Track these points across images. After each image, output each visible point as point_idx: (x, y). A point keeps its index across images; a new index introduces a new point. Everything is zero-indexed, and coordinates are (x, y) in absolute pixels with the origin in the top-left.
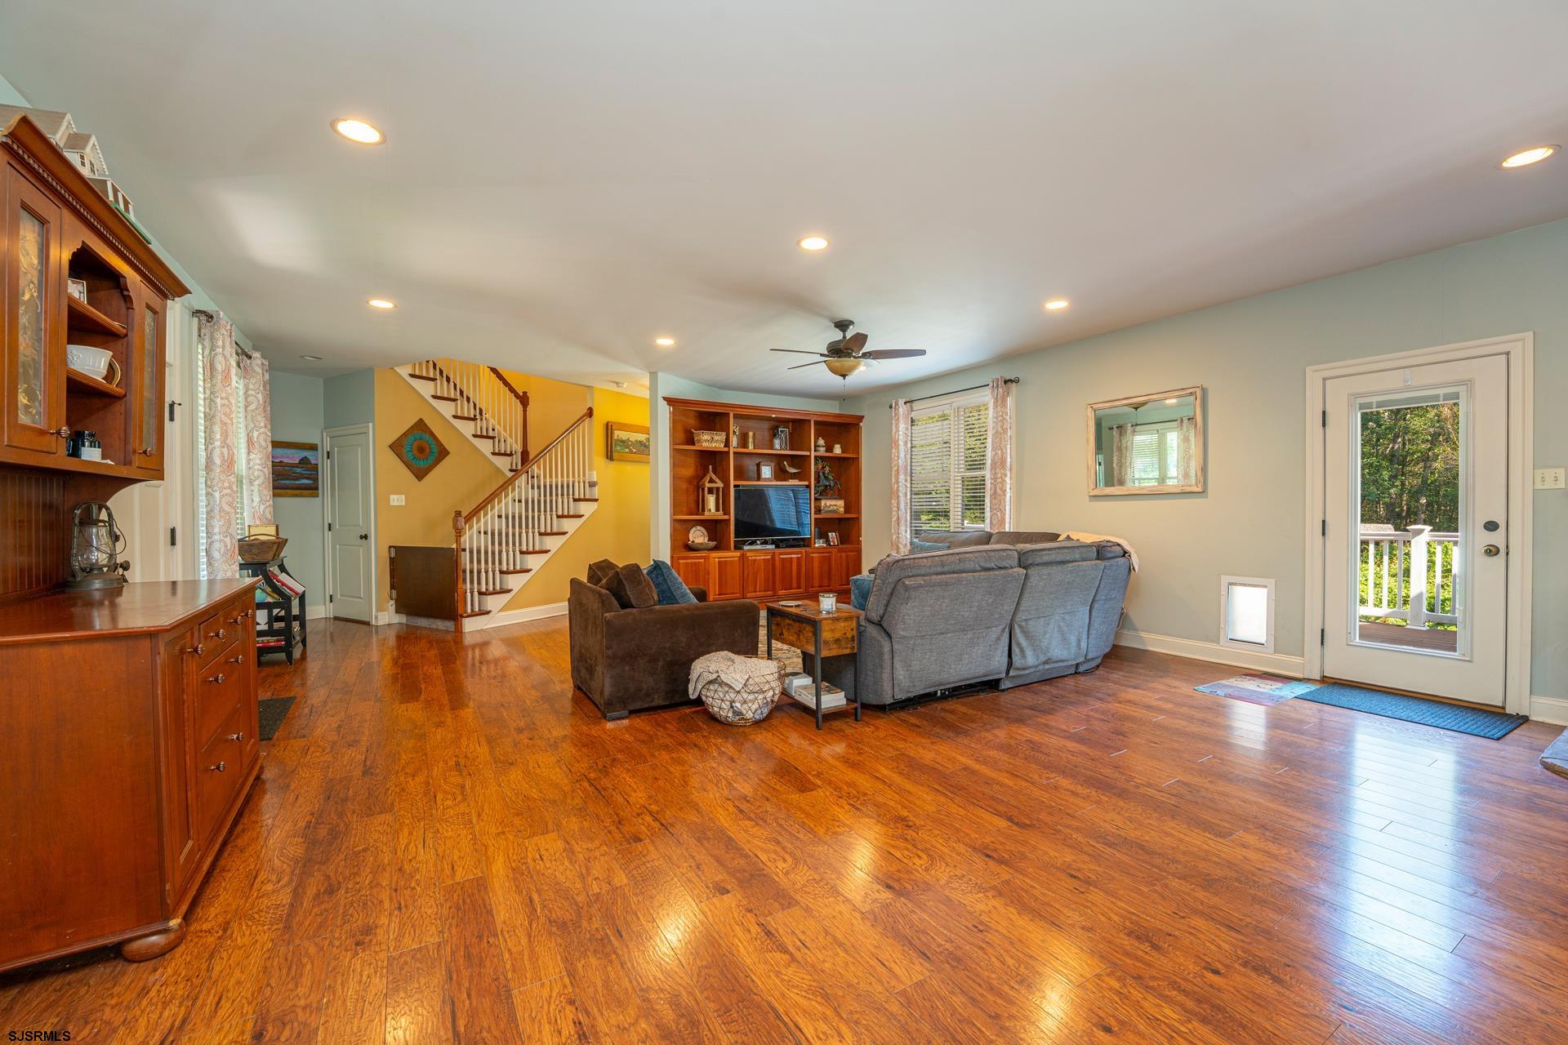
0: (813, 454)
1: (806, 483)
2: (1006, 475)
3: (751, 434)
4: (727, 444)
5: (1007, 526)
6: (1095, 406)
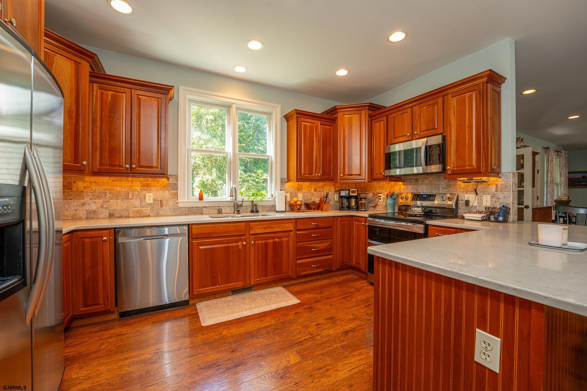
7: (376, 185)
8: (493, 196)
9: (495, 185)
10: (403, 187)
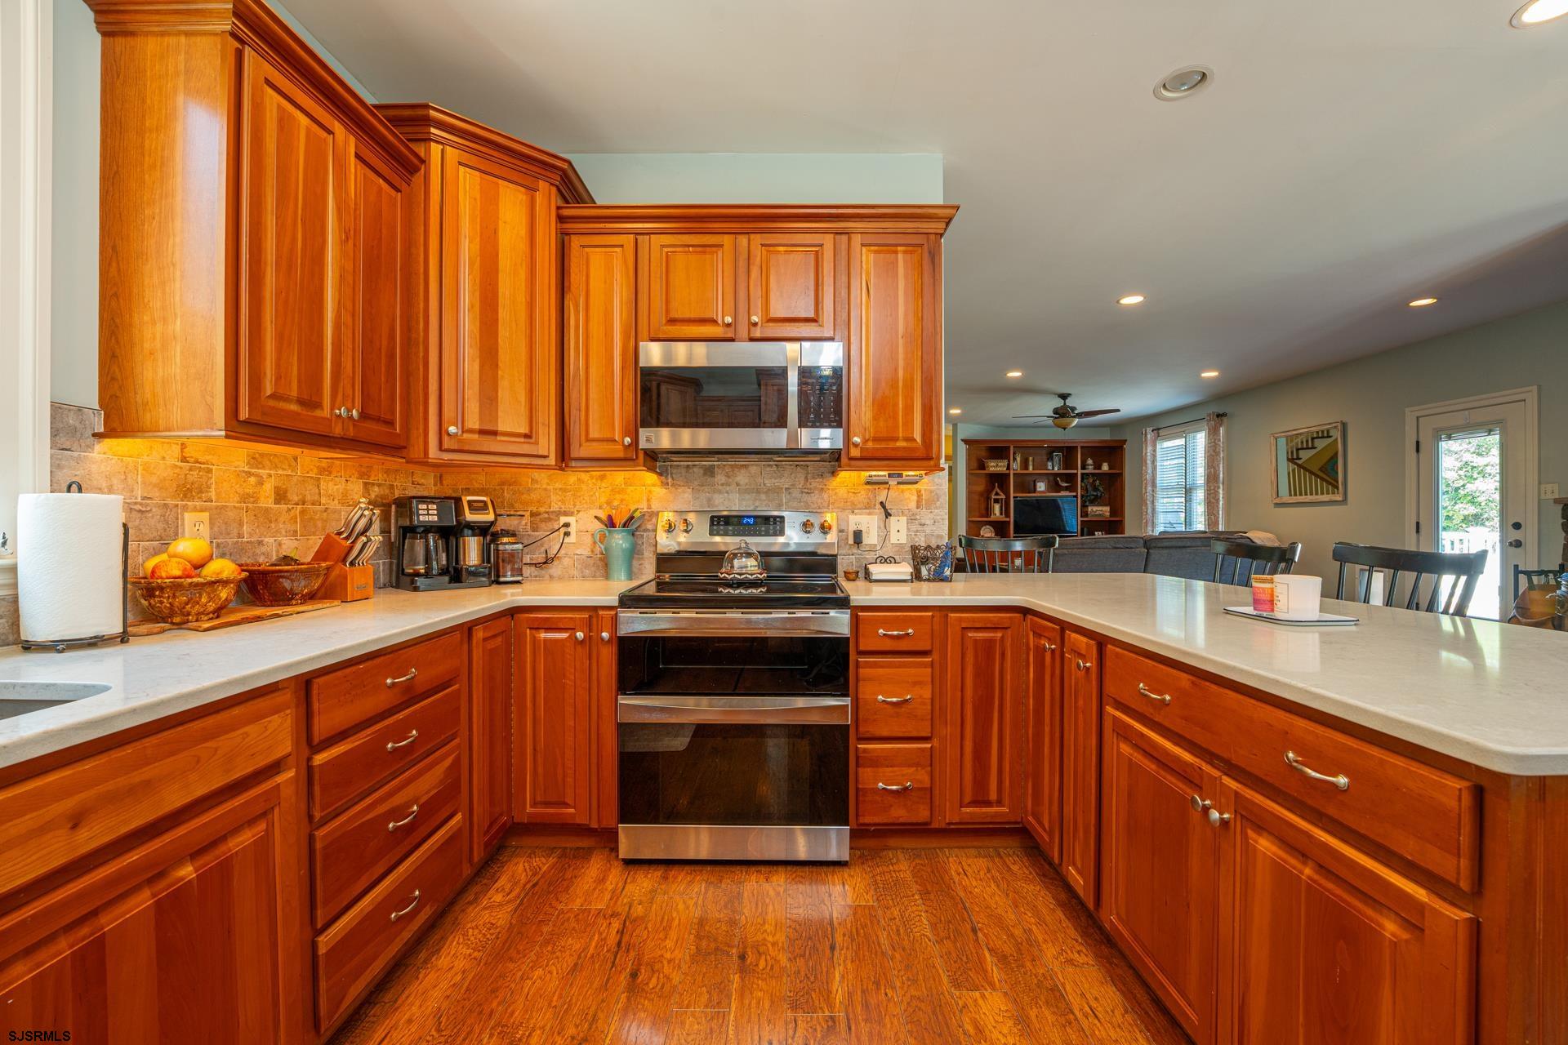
0: (1080, 472)
1: (1074, 494)
2: (1219, 488)
3: (1031, 458)
4: (1008, 468)
5: (1220, 526)
6: (1276, 435)
7: (546, 481)
8: (912, 520)
9: (916, 493)
10: (659, 492)
